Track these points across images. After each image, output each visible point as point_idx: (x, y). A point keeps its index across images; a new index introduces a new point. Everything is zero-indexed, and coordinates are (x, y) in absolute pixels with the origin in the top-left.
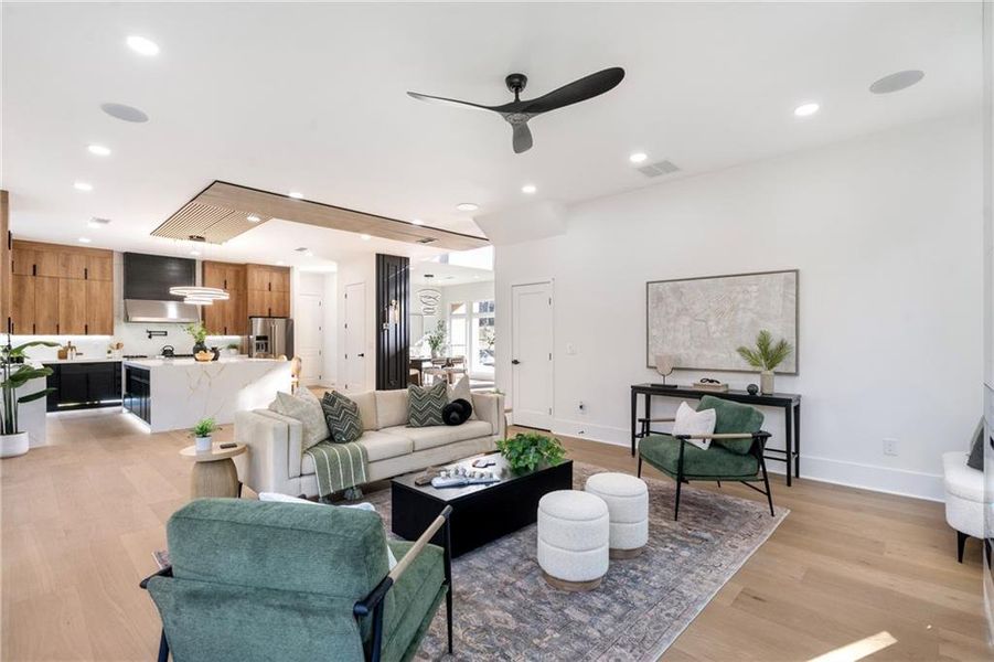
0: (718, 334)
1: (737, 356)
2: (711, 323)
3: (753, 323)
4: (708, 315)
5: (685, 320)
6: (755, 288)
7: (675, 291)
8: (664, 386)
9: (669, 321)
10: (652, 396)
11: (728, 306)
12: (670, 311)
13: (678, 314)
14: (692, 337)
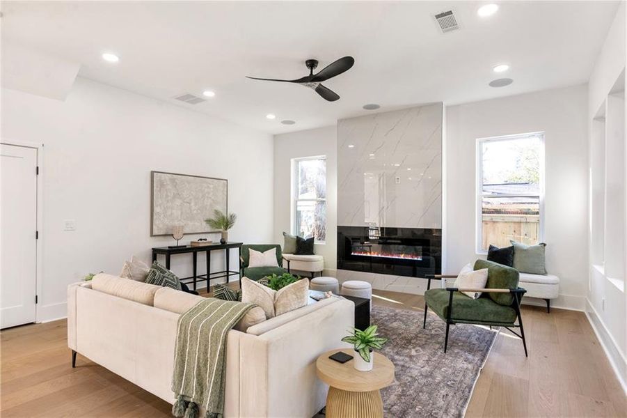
0: (195, 212)
1: (204, 224)
2: (192, 204)
3: (211, 205)
4: (191, 200)
5: (178, 202)
6: (212, 186)
7: (173, 181)
8: (178, 247)
9: (168, 201)
10: (158, 255)
11: (201, 195)
12: (169, 194)
13: (174, 197)
14: (182, 213)
